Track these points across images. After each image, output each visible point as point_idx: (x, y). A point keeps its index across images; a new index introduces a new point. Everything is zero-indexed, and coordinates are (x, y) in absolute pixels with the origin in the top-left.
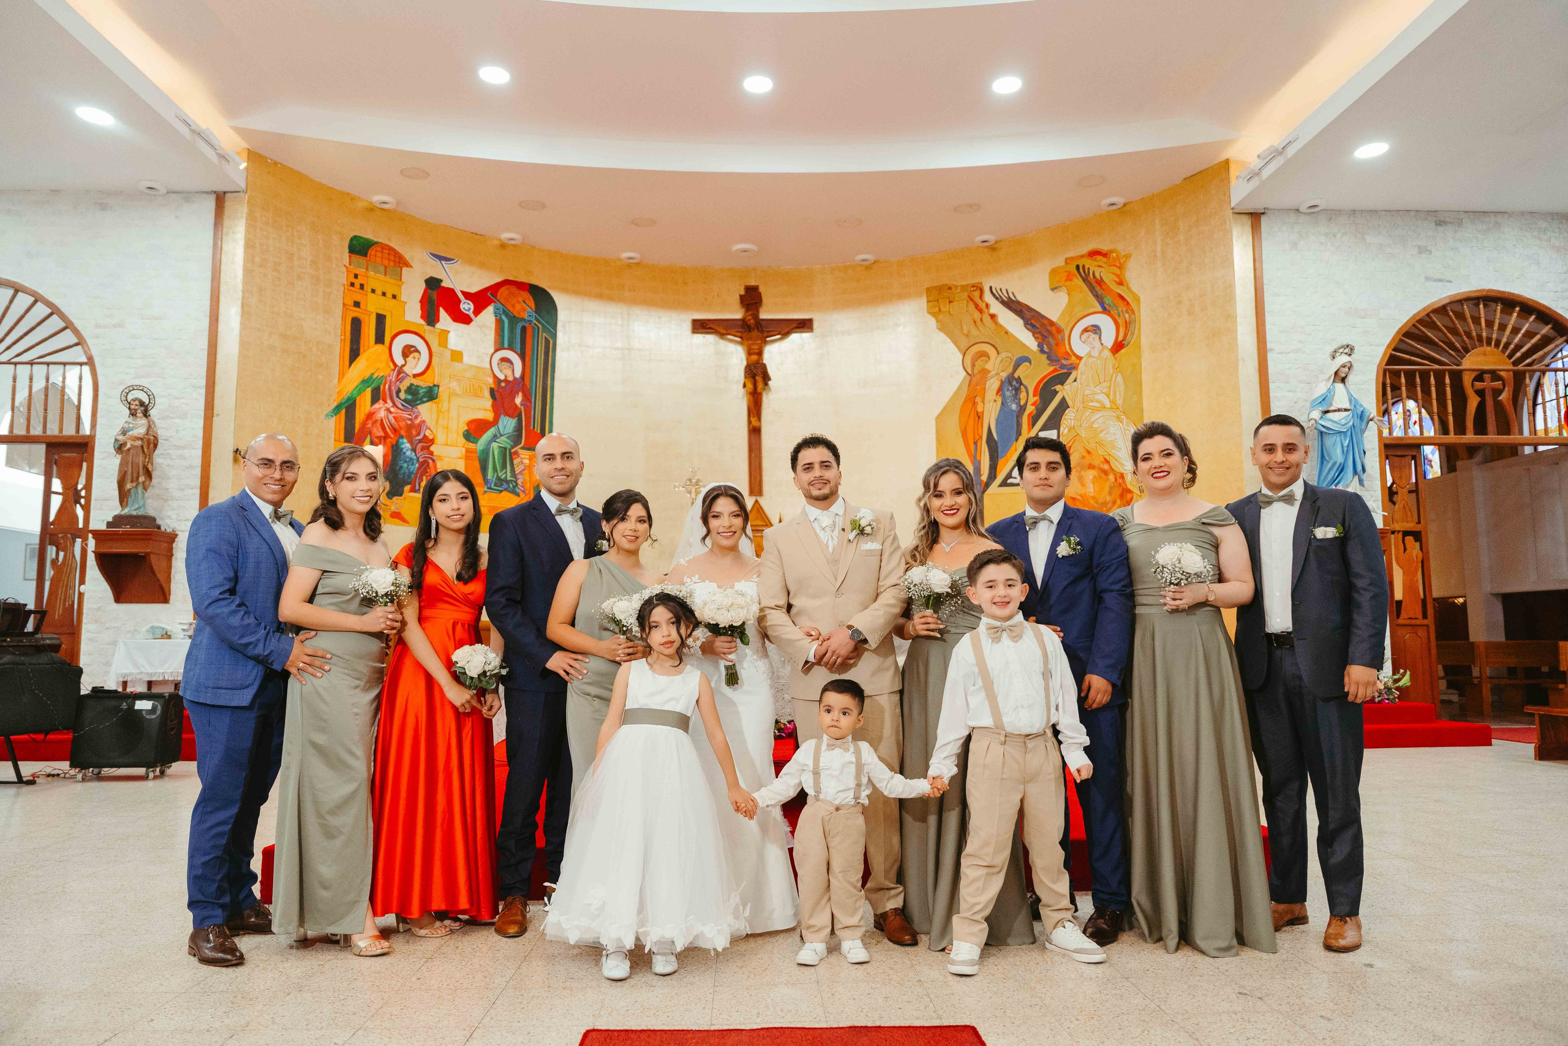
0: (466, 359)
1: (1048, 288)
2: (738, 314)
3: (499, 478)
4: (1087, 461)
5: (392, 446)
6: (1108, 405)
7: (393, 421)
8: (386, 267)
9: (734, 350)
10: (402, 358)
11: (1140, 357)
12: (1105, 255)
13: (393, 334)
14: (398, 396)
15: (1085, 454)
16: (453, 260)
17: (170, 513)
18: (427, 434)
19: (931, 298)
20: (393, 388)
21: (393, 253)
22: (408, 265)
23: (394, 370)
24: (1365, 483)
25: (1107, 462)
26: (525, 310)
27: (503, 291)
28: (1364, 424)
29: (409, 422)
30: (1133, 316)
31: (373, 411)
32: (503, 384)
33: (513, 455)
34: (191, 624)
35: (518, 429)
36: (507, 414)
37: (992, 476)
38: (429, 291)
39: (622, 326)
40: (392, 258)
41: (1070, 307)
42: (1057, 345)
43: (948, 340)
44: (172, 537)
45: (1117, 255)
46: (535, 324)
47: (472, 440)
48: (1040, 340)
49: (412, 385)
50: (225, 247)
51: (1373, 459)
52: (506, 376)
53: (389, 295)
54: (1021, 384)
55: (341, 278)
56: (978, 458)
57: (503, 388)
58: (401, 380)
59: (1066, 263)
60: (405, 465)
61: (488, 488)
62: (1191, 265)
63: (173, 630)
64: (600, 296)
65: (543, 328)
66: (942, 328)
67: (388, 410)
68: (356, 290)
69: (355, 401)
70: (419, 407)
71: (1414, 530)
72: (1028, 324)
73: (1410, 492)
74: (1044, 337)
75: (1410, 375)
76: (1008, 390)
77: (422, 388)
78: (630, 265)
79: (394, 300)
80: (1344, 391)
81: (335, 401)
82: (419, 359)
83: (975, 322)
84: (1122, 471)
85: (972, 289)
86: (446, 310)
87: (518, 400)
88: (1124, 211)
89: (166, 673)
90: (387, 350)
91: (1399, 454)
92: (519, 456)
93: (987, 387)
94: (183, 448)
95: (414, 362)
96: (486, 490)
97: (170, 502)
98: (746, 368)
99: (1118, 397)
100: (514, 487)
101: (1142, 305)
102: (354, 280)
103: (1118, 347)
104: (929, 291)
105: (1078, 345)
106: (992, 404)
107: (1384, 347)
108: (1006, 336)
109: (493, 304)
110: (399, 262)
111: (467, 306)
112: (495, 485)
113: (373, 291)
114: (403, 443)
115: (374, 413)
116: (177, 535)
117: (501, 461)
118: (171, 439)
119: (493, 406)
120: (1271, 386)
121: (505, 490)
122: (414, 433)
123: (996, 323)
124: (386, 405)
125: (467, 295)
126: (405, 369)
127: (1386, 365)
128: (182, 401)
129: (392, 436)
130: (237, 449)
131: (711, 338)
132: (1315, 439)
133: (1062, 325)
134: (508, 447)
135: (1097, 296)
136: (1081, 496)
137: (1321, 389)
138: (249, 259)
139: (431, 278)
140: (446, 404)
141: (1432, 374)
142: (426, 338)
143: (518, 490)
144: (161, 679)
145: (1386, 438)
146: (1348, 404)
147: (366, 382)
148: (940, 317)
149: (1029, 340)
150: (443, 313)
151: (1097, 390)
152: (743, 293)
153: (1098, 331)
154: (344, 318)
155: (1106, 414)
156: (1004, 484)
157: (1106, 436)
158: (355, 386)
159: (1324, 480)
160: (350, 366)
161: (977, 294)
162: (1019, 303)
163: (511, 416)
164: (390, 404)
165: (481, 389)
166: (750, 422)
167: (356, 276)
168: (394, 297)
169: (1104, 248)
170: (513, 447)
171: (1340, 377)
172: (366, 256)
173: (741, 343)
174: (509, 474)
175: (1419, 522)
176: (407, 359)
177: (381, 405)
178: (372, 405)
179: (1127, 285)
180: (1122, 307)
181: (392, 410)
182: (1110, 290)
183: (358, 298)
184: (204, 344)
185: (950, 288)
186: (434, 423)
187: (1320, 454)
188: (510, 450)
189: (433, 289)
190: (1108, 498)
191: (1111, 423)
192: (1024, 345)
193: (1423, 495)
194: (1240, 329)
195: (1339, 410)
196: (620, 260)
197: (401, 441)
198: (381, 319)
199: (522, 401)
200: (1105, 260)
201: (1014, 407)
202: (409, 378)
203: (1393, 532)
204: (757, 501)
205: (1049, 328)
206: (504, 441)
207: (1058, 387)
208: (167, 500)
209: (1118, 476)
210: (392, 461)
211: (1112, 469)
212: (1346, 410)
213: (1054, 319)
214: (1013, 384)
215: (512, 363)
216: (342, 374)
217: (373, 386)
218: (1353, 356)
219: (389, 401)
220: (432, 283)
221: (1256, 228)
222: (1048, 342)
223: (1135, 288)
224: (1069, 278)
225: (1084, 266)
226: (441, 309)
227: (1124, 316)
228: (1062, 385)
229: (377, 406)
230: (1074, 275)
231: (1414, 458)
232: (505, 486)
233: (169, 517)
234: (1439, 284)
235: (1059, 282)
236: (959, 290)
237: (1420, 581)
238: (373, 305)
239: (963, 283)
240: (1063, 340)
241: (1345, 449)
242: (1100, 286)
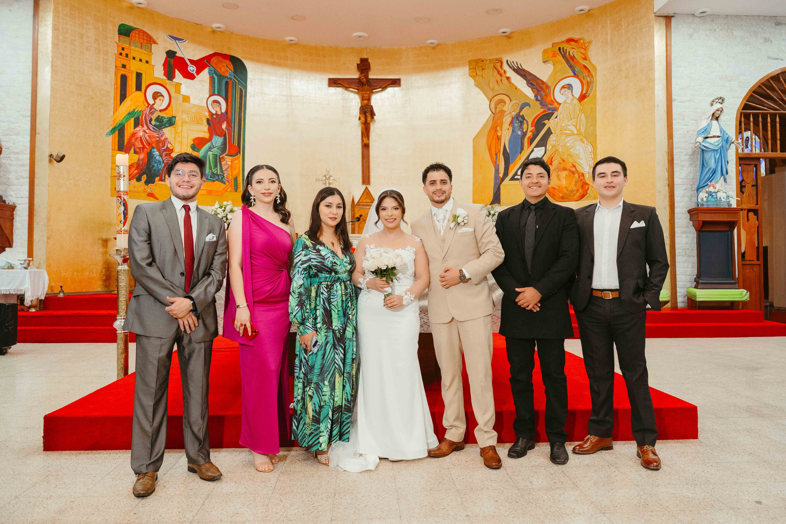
0: (192, 101)
1: (541, 61)
2: (355, 75)
3: (213, 173)
4: (562, 166)
5: (148, 153)
6: (576, 133)
7: (148, 138)
8: (141, 44)
9: (353, 97)
10: (152, 100)
11: (595, 104)
12: (576, 41)
13: (146, 85)
14: (150, 123)
15: (561, 161)
16: (183, 40)
17: (11, 193)
18: (169, 146)
19: (471, 67)
20: (147, 118)
21: (146, 35)
22: (155, 43)
23: (148, 107)
24: (728, 180)
25: (574, 166)
26: (227, 71)
27: (214, 60)
28: (728, 145)
29: (158, 139)
30: (592, 79)
31: (135, 132)
32: (215, 116)
33: (222, 159)
34: (25, 261)
35: (224, 144)
36: (217, 135)
37: (506, 174)
38: (169, 59)
39: (286, 81)
40: (145, 38)
41: (554, 73)
42: (546, 96)
43: (481, 92)
44: (13, 208)
45: (584, 42)
46: (234, 80)
47: (196, 150)
48: (536, 93)
49: (159, 116)
50: (41, 30)
51: (732, 167)
52: (216, 111)
53: (144, 61)
54: (524, 119)
55: (115, 51)
56: (498, 163)
57: (215, 118)
58: (152, 113)
59: (553, 46)
60: (156, 165)
61: (206, 179)
62: (628, 48)
63: (15, 263)
64: (273, 64)
65: (238, 83)
66: (478, 85)
67: (144, 131)
68: (123, 58)
69: (124, 126)
70: (164, 130)
71: (754, 208)
72: (529, 83)
73: (752, 186)
74: (538, 91)
75: (756, 116)
76: (516, 123)
77: (165, 118)
78: (291, 45)
79: (146, 64)
80: (717, 125)
81: (112, 125)
82: (163, 100)
83: (497, 82)
84: (583, 172)
85: (496, 62)
86: (179, 70)
87: (224, 126)
88: (588, 15)
89: (11, 289)
90: (143, 95)
91: (747, 163)
92: (225, 160)
93: (504, 121)
94: (18, 153)
95: (160, 102)
96: (205, 180)
97: (11, 187)
98: (360, 108)
99: (582, 127)
100: (222, 178)
101: (598, 73)
102: (122, 52)
103: (583, 97)
104: (470, 62)
105: (559, 96)
106: (506, 131)
107: (741, 100)
108: (516, 90)
109: (208, 67)
110: (150, 40)
111: (192, 69)
112: (211, 177)
113: (134, 58)
114: (154, 152)
115: (136, 133)
116: (16, 206)
117: (214, 163)
118: (10, 148)
119: (209, 130)
120: (674, 122)
121: (217, 180)
122: (161, 145)
123: (510, 82)
124: (143, 128)
125: (192, 62)
126: (154, 106)
127: (742, 110)
128: (17, 125)
129: (147, 147)
130: (51, 154)
131: (340, 90)
132: (698, 154)
133: (550, 84)
134: (219, 154)
135: (571, 66)
136: (559, 187)
137: (704, 124)
138: (55, 37)
139: (170, 50)
140: (180, 128)
141: (769, 115)
142: (167, 88)
143: (224, 181)
144: (8, 293)
145: (741, 154)
146: (720, 133)
147: (130, 114)
148: (477, 78)
149: (529, 93)
150: (177, 73)
151: (570, 123)
152: (359, 62)
153: (571, 88)
154: (116, 75)
155: (575, 138)
156: (513, 179)
157: (574, 151)
158: (124, 116)
159: (703, 178)
160: (121, 104)
161: (499, 64)
162: (524, 70)
163: (220, 136)
164: (145, 128)
165: (201, 118)
166: (363, 141)
167: (123, 49)
168: (147, 62)
169: (576, 37)
170: (221, 154)
171: (716, 117)
172: (129, 37)
173: (358, 93)
174: (219, 171)
175: (757, 204)
176: (156, 101)
177: (140, 128)
178: (134, 128)
179: (589, 60)
180: (586, 73)
181: (147, 131)
182: (578, 63)
183: (125, 62)
184: (29, 90)
185: (483, 61)
186: (173, 139)
187: (701, 163)
188: (219, 156)
189: (171, 58)
190: (574, 188)
191: (577, 143)
192: (526, 96)
193: (760, 188)
194: (656, 86)
195: (714, 137)
196: (285, 41)
197: (153, 150)
198: (139, 76)
199: (227, 126)
200: (576, 44)
201: (519, 133)
202: (157, 112)
203: (742, 210)
204: (366, 188)
205: (541, 86)
206: (216, 151)
207: (546, 122)
208: (9, 185)
209: (581, 174)
210: (147, 162)
211: (577, 171)
212: (718, 137)
213: (545, 80)
214: (519, 119)
215: (220, 104)
216: (115, 110)
217: (135, 116)
218: (724, 104)
219: (145, 126)
220: (171, 54)
221: (668, 25)
222: (541, 94)
223: (594, 62)
224: (554, 55)
225: (563, 48)
226: (176, 70)
227: (587, 80)
228: (549, 120)
229: (137, 129)
230: (558, 53)
231: (756, 166)
232: (217, 178)
233: (11, 195)
234: (776, 61)
235: (548, 58)
236: (488, 62)
237: (756, 238)
238: (134, 67)
239: (491, 58)
240: (550, 93)
241: (717, 160)
242: (573, 60)
